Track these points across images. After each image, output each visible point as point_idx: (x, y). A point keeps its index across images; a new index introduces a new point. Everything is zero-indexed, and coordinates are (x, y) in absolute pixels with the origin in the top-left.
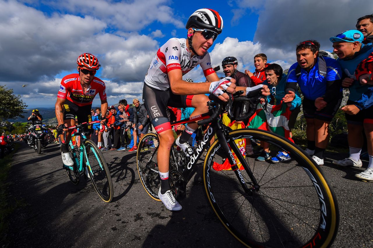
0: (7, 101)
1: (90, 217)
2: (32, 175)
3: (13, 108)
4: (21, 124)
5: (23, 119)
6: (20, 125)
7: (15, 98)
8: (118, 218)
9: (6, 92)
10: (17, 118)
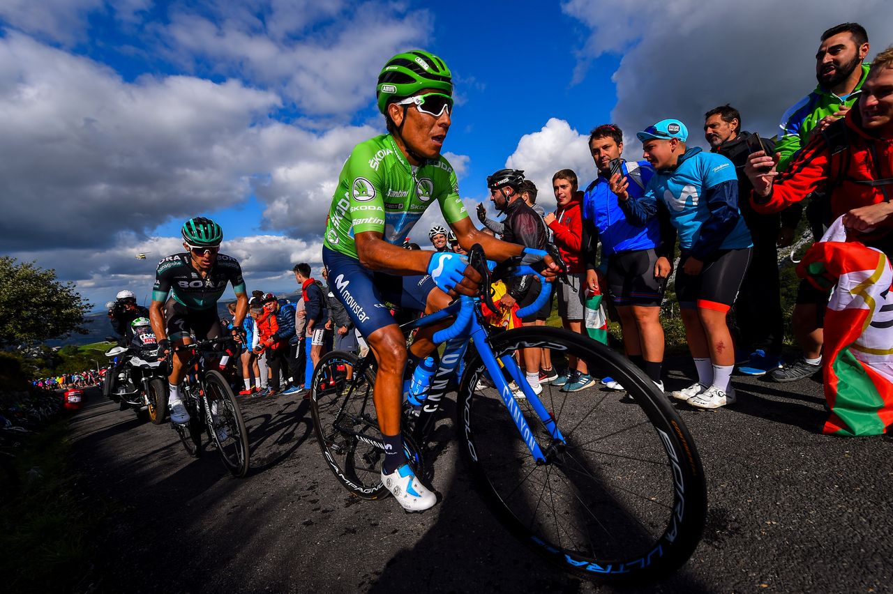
0: (43, 297)
1: (259, 512)
2: (126, 456)
3: (59, 312)
4: (79, 349)
5: (85, 337)
6: (76, 351)
7: (61, 291)
8: (314, 506)
9: (37, 278)
10: (69, 336)
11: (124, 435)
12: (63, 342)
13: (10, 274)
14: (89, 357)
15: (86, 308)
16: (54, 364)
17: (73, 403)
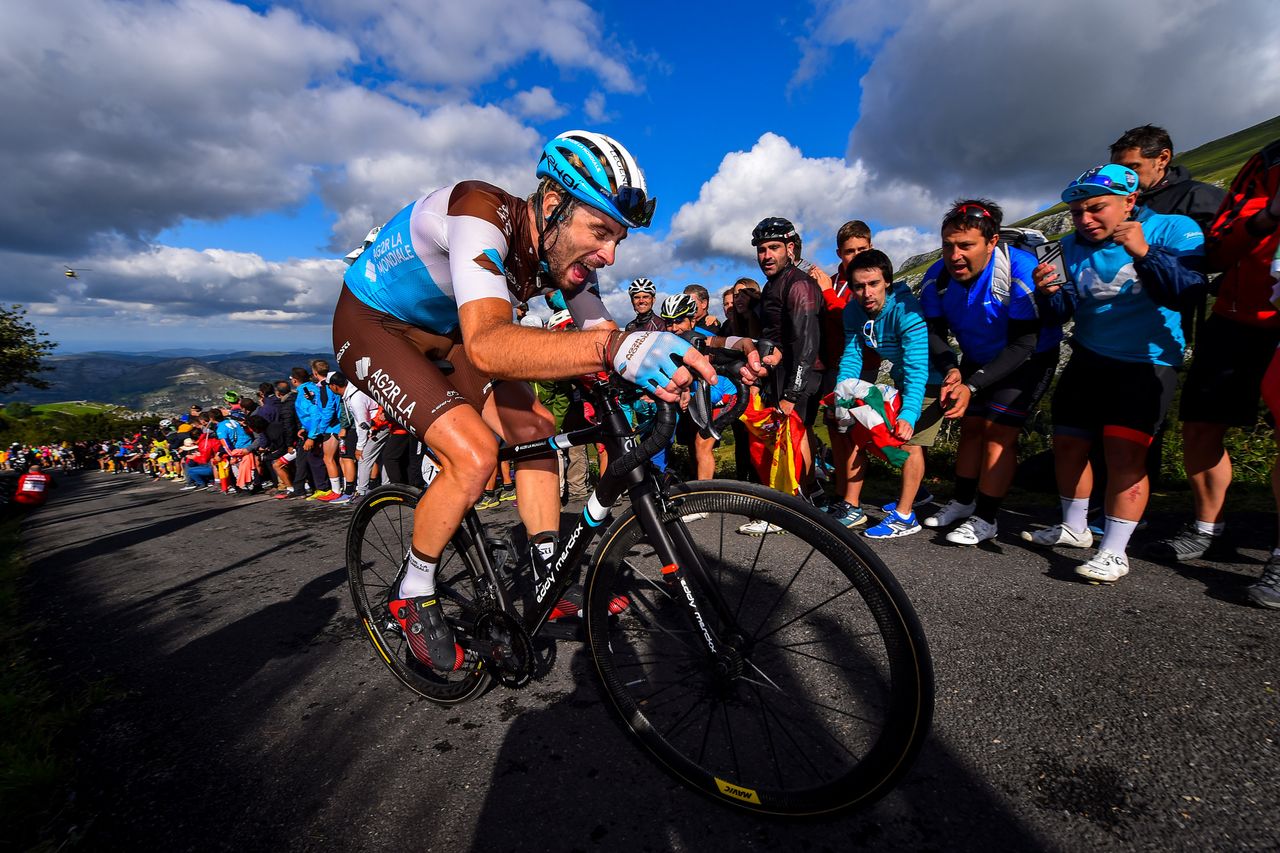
1: (358, 717)
2: (119, 595)
4: (33, 411)
11: (115, 557)
12: (7, 397)
14: (49, 422)
15: (45, 347)
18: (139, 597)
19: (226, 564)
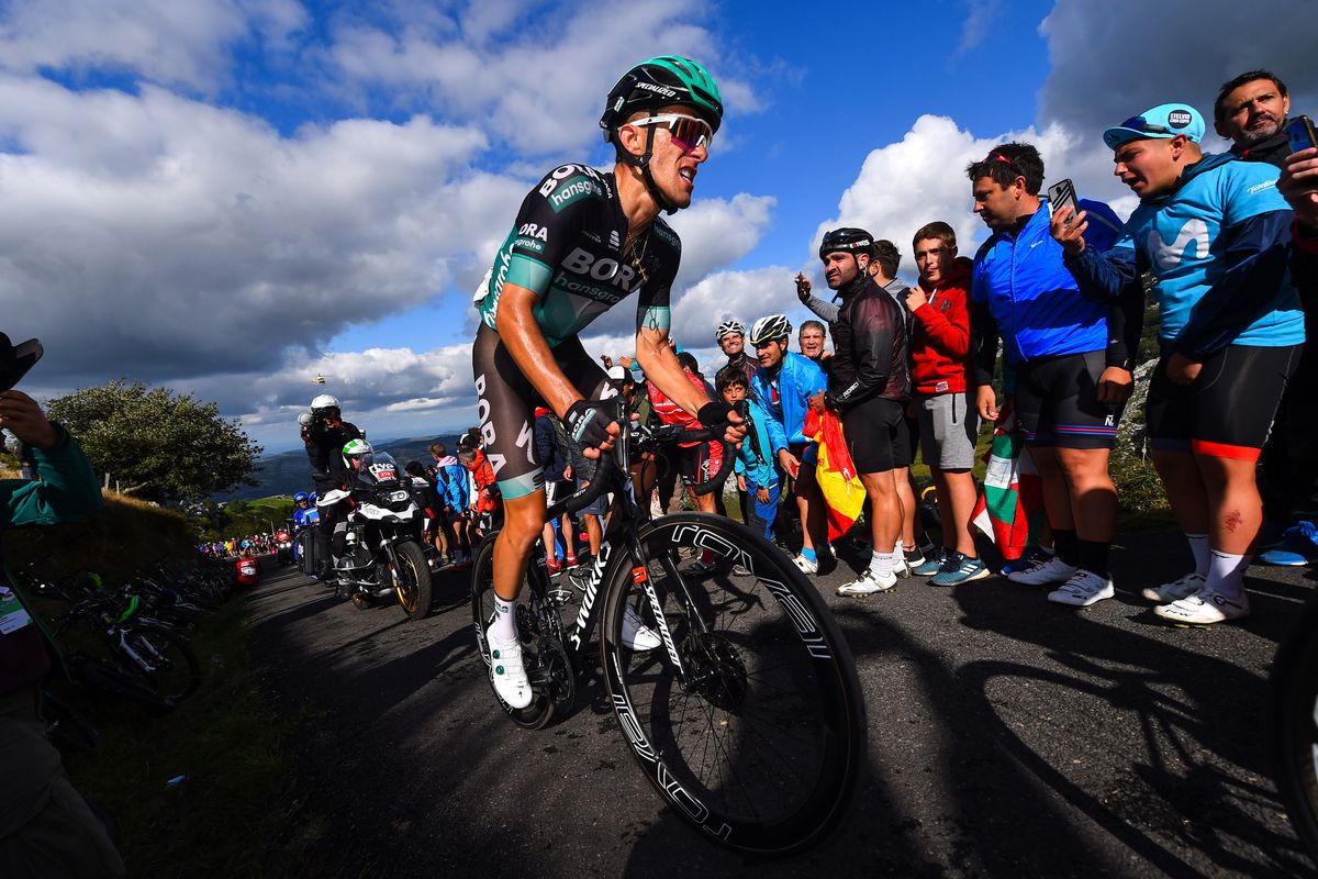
0: (205, 439)
2: (317, 647)
3: (224, 459)
4: (247, 506)
5: (255, 489)
6: (244, 509)
7: (225, 430)
9: (198, 414)
10: (237, 488)
11: (314, 620)
12: (229, 496)
13: (168, 410)
14: (259, 516)
15: (255, 452)
16: (222, 525)
17: (247, 576)
18: (330, 648)
19: (393, 622)
